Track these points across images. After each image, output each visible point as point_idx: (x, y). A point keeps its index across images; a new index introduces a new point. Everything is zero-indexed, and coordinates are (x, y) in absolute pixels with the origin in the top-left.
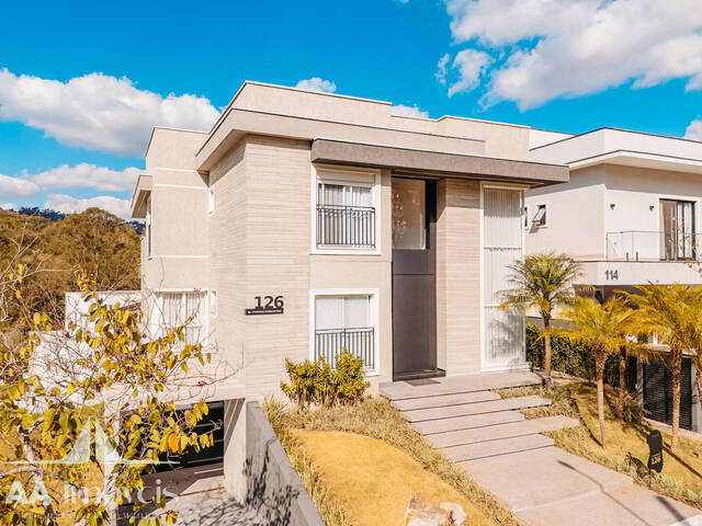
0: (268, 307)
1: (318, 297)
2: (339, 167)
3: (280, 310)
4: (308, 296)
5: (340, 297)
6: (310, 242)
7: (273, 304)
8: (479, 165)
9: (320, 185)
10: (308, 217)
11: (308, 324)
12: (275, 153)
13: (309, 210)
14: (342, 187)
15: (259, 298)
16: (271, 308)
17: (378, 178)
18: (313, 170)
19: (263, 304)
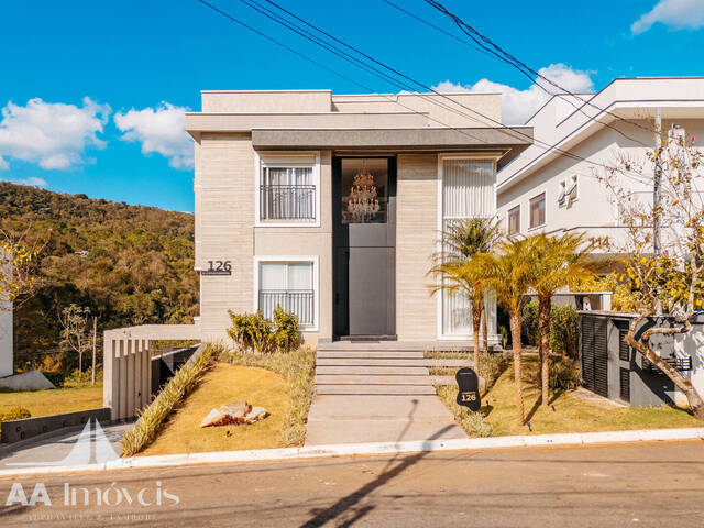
0: (219, 270)
1: (262, 263)
2: (280, 152)
3: (229, 272)
4: (252, 262)
5: (284, 263)
6: (253, 217)
7: (222, 267)
8: (416, 136)
9: (265, 169)
10: (252, 196)
11: (252, 283)
12: (222, 146)
13: (253, 190)
14: (285, 169)
15: (211, 262)
16: (221, 270)
17: (318, 159)
18: (257, 156)
19: (215, 267)
